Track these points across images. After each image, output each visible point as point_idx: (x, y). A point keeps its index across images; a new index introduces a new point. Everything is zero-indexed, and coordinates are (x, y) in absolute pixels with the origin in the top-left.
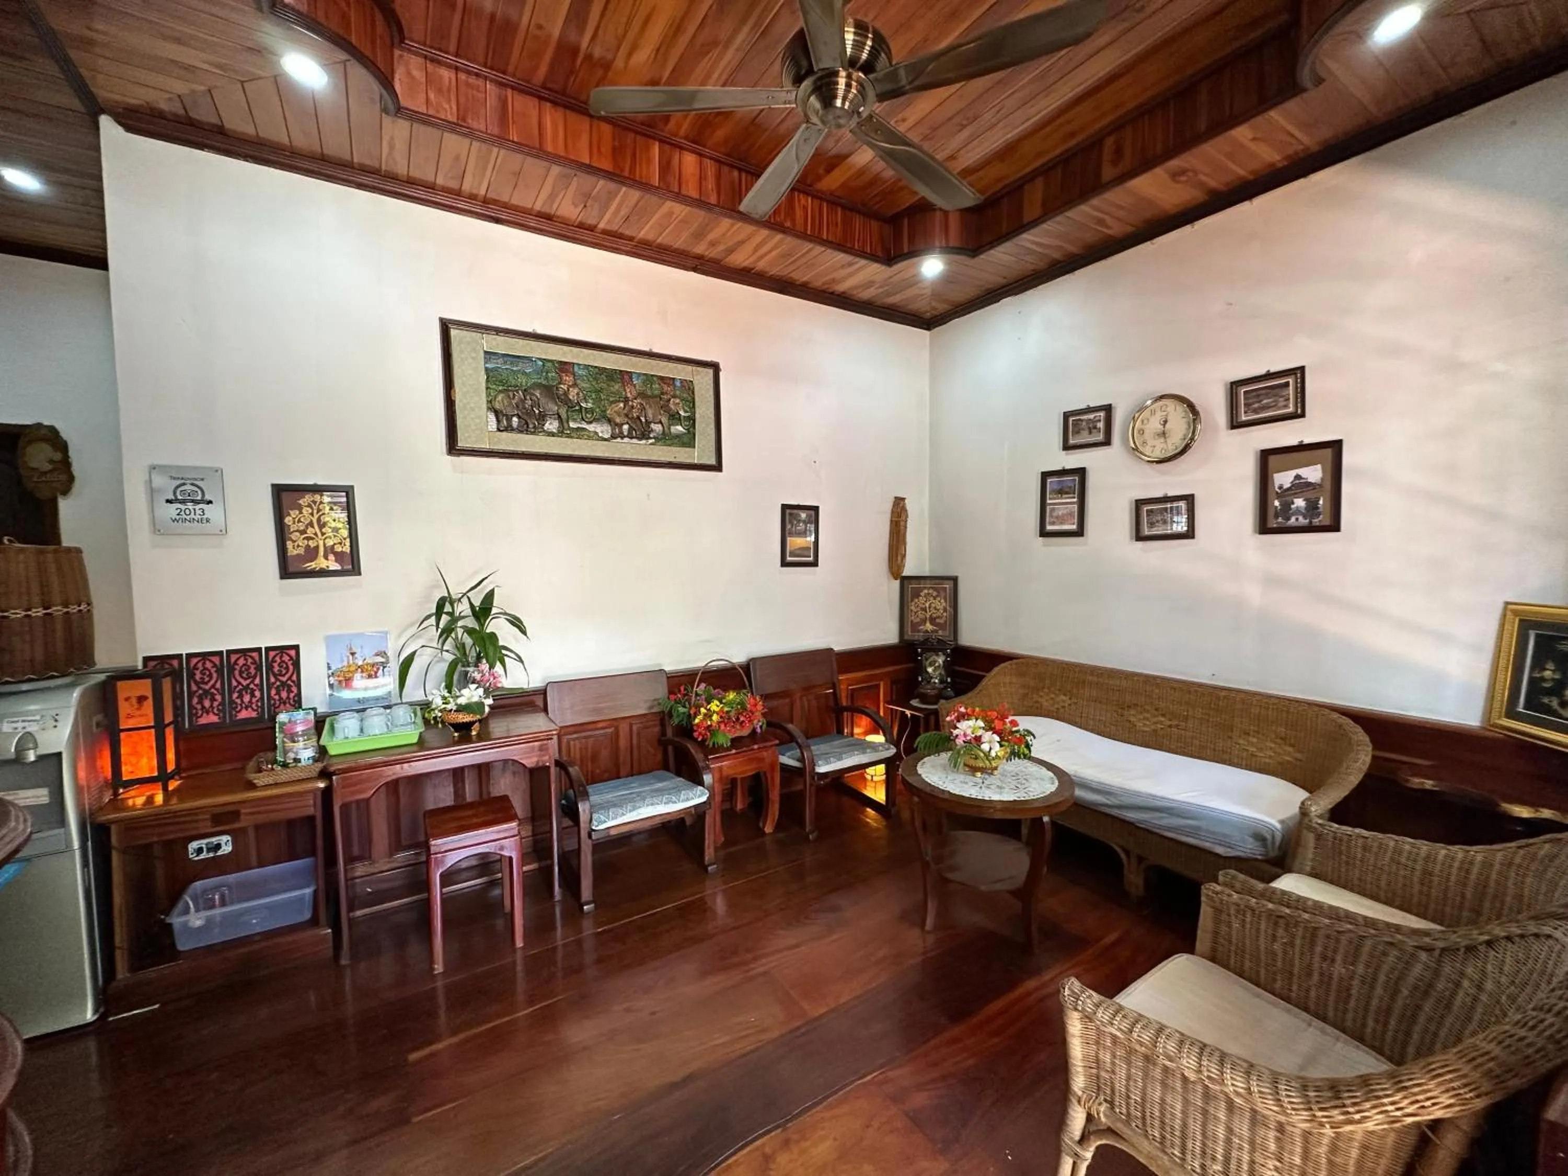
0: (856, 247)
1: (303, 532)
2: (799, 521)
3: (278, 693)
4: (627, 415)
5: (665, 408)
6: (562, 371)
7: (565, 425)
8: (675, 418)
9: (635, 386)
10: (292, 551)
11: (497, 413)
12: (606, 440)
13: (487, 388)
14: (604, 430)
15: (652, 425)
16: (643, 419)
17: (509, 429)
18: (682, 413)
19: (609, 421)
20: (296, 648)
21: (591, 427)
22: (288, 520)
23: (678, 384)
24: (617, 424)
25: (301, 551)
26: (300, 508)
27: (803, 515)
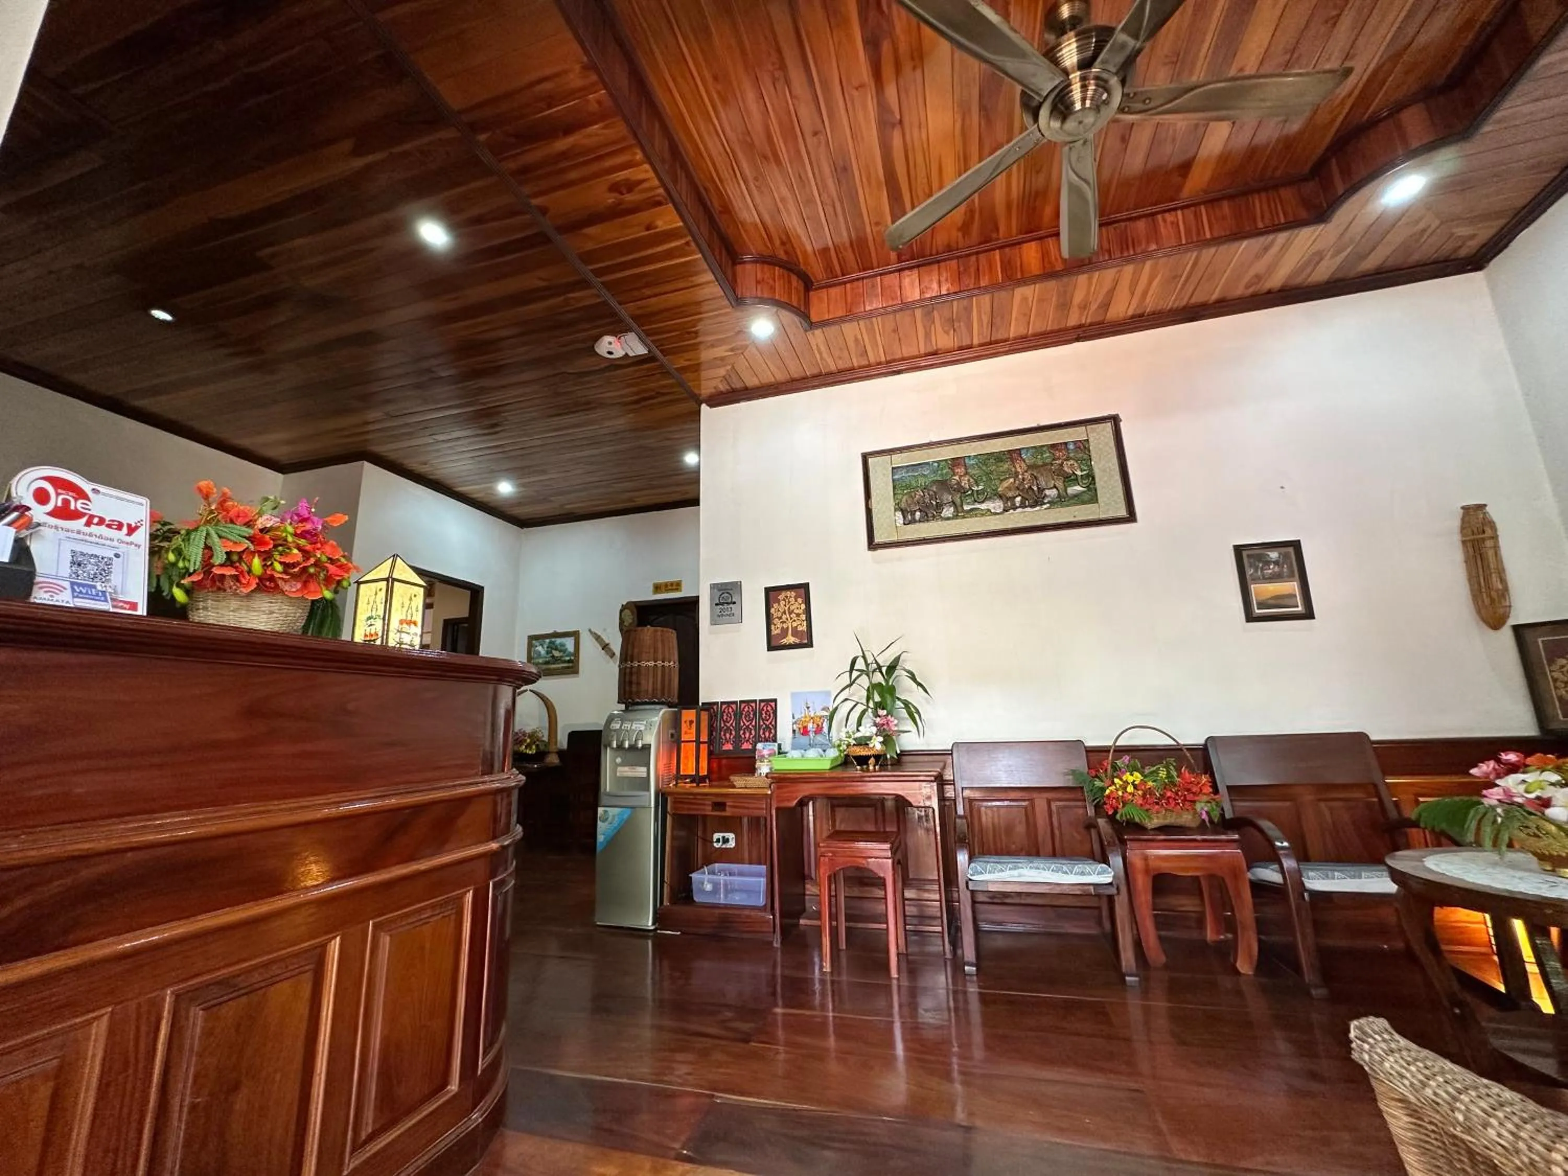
0: (1260, 225)
1: (780, 618)
2: (1268, 563)
3: (764, 733)
4: (1018, 488)
5: (1060, 472)
6: (954, 465)
7: (960, 509)
8: (1070, 479)
9: (1024, 461)
10: (775, 632)
11: (904, 512)
12: (998, 514)
13: (894, 494)
14: (996, 505)
15: (1047, 492)
16: (1035, 488)
17: (913, 521)
18: (1079, 473)
19: (1001, 497)
20: (775, 701)
21: (983, 506)
22: (772, 611)
23: (1071, 447)
24: (1008, 499)
25: (778, 631)
26: (778, 601)
27: (1274, 555)
